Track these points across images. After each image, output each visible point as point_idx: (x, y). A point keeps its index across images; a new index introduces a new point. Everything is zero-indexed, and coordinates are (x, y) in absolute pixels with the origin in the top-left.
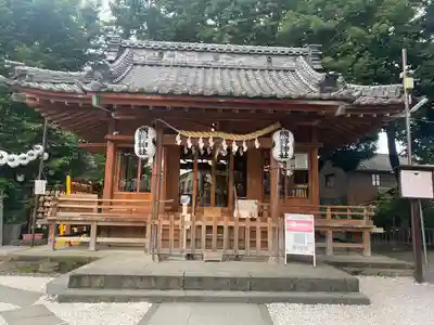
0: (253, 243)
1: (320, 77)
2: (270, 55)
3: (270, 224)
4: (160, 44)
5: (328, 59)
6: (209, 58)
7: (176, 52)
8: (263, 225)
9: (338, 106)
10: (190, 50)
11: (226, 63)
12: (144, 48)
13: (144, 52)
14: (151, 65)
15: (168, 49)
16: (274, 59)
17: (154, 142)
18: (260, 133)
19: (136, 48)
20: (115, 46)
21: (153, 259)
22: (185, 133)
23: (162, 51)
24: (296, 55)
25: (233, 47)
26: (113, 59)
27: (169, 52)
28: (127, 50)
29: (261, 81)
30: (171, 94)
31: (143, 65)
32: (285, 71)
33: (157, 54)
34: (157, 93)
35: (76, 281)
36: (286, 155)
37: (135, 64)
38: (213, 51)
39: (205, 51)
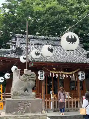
0: (74, 106)
1: (86, 52)
3: (78, 99)
5: (85, 44)
7: (35, 39)
8: (77, 100)
12: (24, 38)
15: (32, 38)
17: (44, 75)
18: (74, 72)
21: (45, 112)
22: (52, 72)
23: (30, 39)
25: (54, 38)
26: (14, 42)
27: (32, 40)
28: (18, 38)
36: (83, 79)
37: (21, 44)
38: (47, 39)
39: (44, 39)
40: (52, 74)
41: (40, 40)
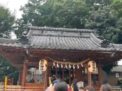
1: (101, 41)
2: (81, 32)
4: (42, 28)
6: (59, 33)
9: (111, 54)
10: (53, 30)
11: (66, 35)
12: (37, 29)
13: (36, 31)
14: (39, 35)
15: (45, 30)
16: (82, 34)
17: (46, 65)
18: (83, 62)
19: (34, 29)
20: (26, 29)
22: (56, 62)
24: (90, 32)
25: (68, 29)
26: (26, 33)
28: (31, 30)
29: (79, 42)
30: (55, 49)
31: (36, 35)
32: (86, 38)
33: (41, 31)
34: (49, 49)
37: (33, 35)
38: (61, 31)
39: (58, 30)
40: (56, 64)
41: (53, 31)
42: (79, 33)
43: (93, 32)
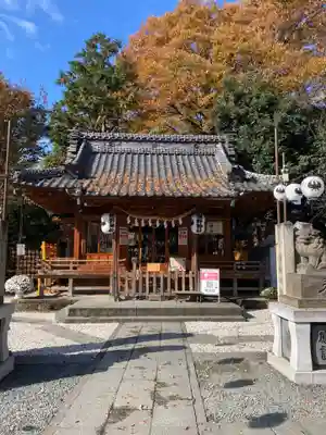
2: (196, 143)
3: (191, 275)
4: (110, 135)
6: (148, 147)
7: (122, 142)
8: (186, 276)
9: (231, 201)
11: (162, 150)
12: (97, 139)
13: (98, 143)
15: (116, 140)
16: (200, 146)
18: (183, 216)
19: (91, 139)
21: (116, 300)
22: (133, 216)
23: (111, 141)
24: (216, 142)
25: (167, 136)
27: (117, 143)
32: (208, 155)
33: (107, 144)
35: (73, 312)
36: (201, 230)
38: (151, 140)
41: (133, 143)
42: (193, 145)
43: (223, 142)
